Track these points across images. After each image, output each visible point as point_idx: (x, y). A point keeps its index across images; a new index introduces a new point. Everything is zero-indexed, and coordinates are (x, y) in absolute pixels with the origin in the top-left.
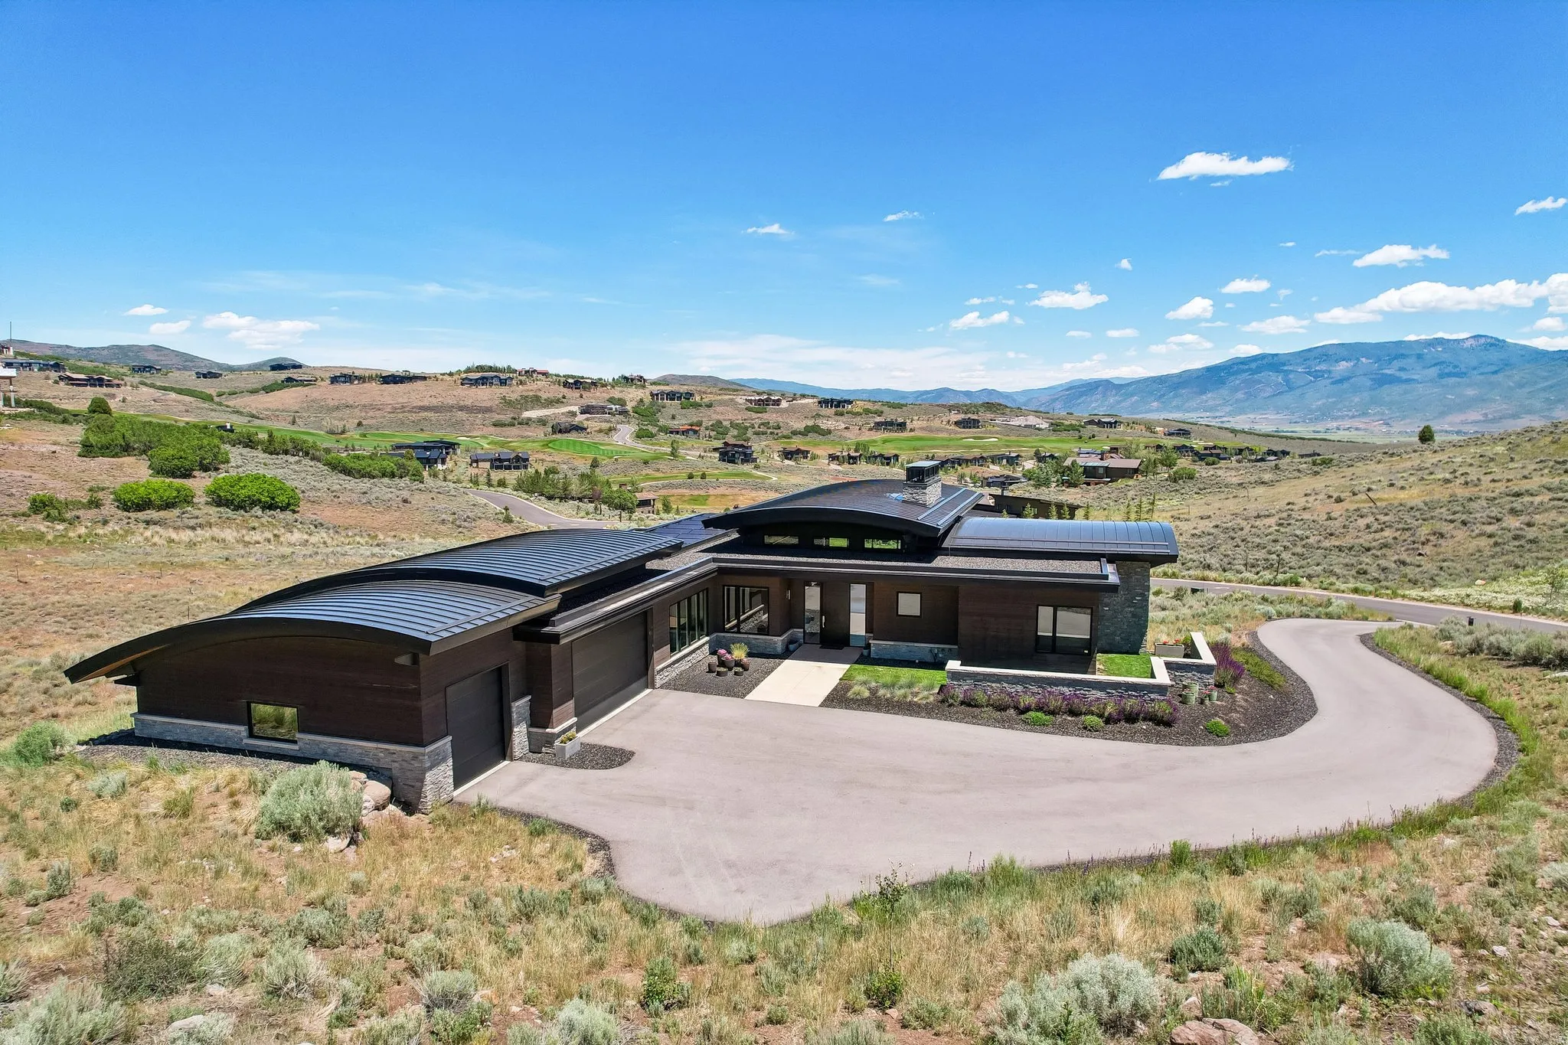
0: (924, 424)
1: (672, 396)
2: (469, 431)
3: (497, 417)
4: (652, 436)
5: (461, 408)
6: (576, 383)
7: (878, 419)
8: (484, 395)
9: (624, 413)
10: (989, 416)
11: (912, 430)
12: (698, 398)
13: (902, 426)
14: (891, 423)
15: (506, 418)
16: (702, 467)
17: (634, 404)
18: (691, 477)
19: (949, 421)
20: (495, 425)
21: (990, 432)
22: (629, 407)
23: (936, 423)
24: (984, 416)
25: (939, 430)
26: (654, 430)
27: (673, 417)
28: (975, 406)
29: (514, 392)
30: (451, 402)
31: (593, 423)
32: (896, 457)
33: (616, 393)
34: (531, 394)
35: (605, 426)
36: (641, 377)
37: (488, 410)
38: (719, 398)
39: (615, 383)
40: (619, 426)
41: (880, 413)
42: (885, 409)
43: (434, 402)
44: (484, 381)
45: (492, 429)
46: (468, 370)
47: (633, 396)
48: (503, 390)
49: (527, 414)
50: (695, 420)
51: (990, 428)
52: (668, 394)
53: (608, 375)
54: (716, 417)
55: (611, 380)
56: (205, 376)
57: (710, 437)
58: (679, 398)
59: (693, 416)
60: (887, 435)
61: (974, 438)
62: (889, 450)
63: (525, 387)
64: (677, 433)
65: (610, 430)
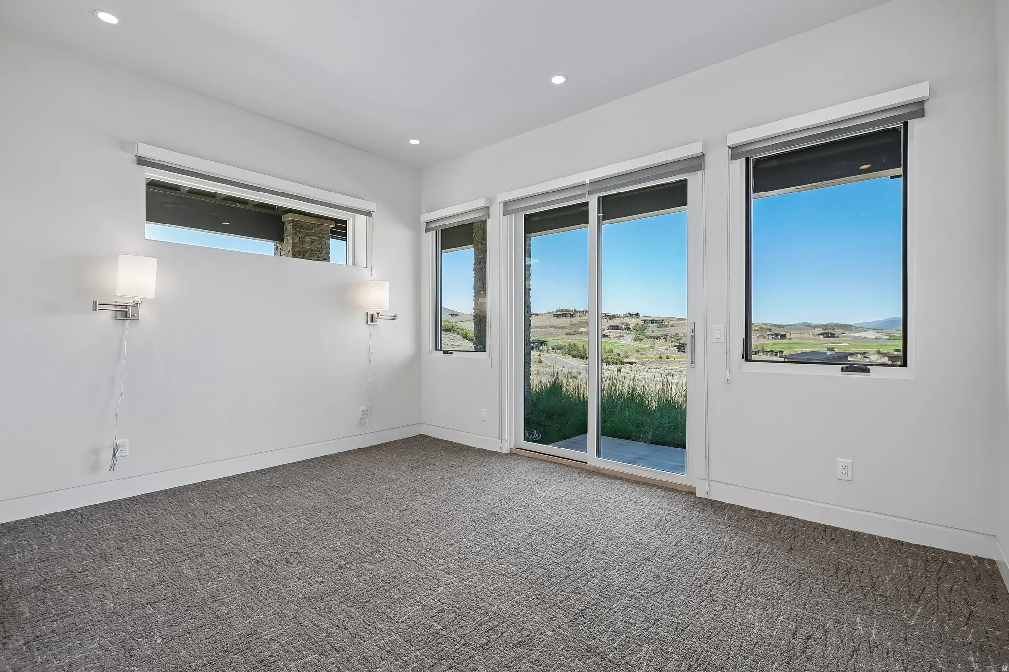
0: (798, 335)
1: (653, 321)
2: (554, 337)
3: (567, 331)
4: (641, 340)
5: (551, 327)
6: (605, 315)
7: (769, 333)
8: (563, 321)
9: (628, 329)
10: (841, 331)
11: (790, 339)
12: (666, 323)
13: (784, 336)
14: (777, 335)
15: (572, 331)
16: (666, 353)
17: (633, 325)
18: (660, 358)
19: (814, 334)
20: (566, 334)
21: (842, 340)
22: (631, 327)
23: (806, 335)
24: (837, 332)
25: (807, 339)
26: (642, 337)
27: (653, 332)
28: (831, 326)
29: (575, 320)
30: (548, 324)
31: (613, 334)
32: (781, 352)
33: (625, 321)
34: (584, 320)
35: (618, 335)
36: (637, 313)
37: (563, 328)
38: (678, 322)
39: (625, 316)
40: (625, 335)
41: (770, 330)
42: (773, 328)
43: (540, 324)
44: (563, 315)
45: (565, 336)
46: (557, 311)
47: (633, 322)
48: (572, 319)
49: (581, 330)
50: (664, 333)
51: (842, 338)
52: (650, 321)
53: (621, 313)
54: (675, 332)
55: (622, 315)
56: (452, 315)
57: (672, 341)
58: (656, 323)
59: (663, 331)
60: (774, 341)
61: (832, 343)
62: (776, 348)
63: (582, 318)
64: (655, 338)
65: (620, 336)
